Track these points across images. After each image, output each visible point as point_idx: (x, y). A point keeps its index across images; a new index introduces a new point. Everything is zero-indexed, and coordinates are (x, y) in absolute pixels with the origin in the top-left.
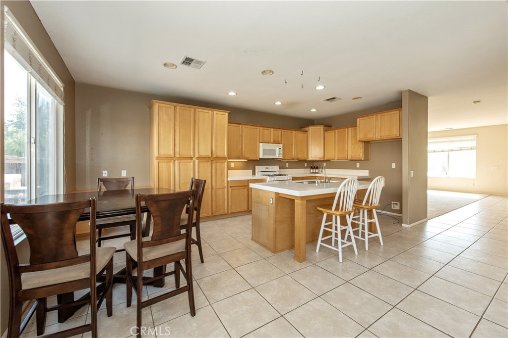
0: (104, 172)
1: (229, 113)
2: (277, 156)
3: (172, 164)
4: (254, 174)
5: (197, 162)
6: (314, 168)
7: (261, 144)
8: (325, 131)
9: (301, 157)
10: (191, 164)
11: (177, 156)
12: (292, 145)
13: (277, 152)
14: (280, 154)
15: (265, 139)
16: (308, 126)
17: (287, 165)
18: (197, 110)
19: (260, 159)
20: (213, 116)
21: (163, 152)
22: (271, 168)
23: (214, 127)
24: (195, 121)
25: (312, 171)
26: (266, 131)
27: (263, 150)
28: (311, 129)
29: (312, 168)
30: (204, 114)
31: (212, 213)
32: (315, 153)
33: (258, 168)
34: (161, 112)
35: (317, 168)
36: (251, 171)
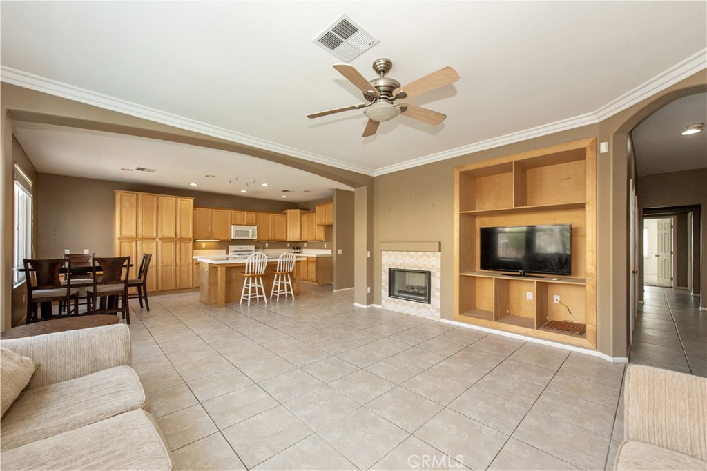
0: (66, 250)
1: (194, 200)
2: (250, 237)
3: (134, 244)
4: (227, 253)
5: (160, 242)
6: (297, 248)
7: (232, 226)
8: (301, 214)
9: (279, 237)
10: (154, 244)
11: (140, 236)
12: (268, 227)
13: (251, 232)
14: (253, 235)
15: (238, 221)
16: (286, 209)
17: (267, 245)
18: (160, 197)
19: (232, 240)
20: (177, 202)
21: (125, 234)
22: (245, 248)
23: (179, 212)
24: (158, 207)
25: (293, 251)
26: (239, 214)
27: (234, 232)
28: (289, 212)
29: (294, 248)
30: (168, 201)
31: (176, 286)
32: (293, 234)
33: (232, 248)
34: (124, 200)
35: (299, 248)
36: (225, 251)
